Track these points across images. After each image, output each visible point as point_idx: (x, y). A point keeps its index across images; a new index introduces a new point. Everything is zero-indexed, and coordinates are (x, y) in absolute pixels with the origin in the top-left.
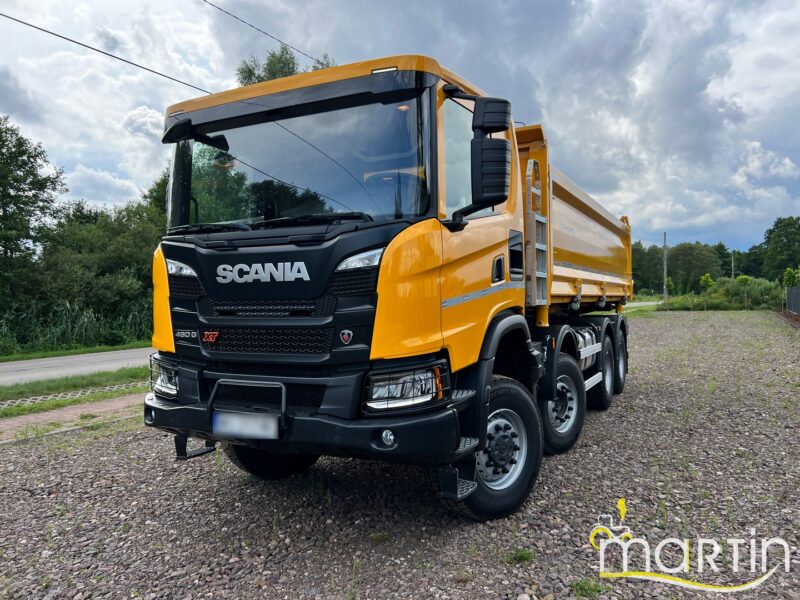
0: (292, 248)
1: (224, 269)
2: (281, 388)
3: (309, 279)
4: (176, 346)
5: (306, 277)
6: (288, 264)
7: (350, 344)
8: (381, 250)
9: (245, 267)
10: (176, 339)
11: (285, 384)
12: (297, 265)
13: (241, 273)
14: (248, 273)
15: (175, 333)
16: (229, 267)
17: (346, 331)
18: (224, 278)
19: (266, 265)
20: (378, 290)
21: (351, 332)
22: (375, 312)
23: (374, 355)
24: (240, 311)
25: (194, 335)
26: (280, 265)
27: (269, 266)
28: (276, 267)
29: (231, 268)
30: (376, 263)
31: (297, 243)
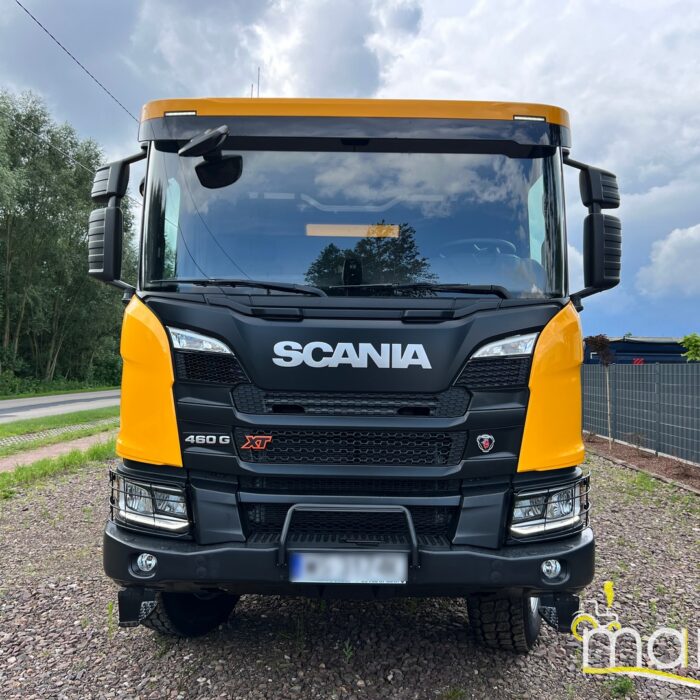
0: (398, 324)
1: (288, 348)
2: (404, 514)
3: (430, 367)
4: (185, 457)
5: (426, 364)
6: (397, 347)
7: (491, 452)
8: (534, 336)
9: (326, 347)
11: (409, 507)
12: (411, 348)
13: (318, 354)
14: (330, 355)
15: (182, 437)
16: (296, 345)
17: (486, 437)
18: (288, 359)
19: (361, 345)
20: (530, 385)
21: (492, 437)
22: (526, 411)
23: (523, 466)
25: (224, 439)
26: (385, 347)
27: (367, 348)
28: (379, 351)
29: (299, 346)
30: (529, 351)
31: (405, 320)
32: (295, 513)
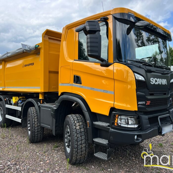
4: (138, 108)
10: (138, 105)
12: (165, 80)
15: (138, 102)
18: (152, 82)
24: (155, 93)
25: (144, 103)
28: (162, 80)
29: (154, 79)
32: (160, 118)
